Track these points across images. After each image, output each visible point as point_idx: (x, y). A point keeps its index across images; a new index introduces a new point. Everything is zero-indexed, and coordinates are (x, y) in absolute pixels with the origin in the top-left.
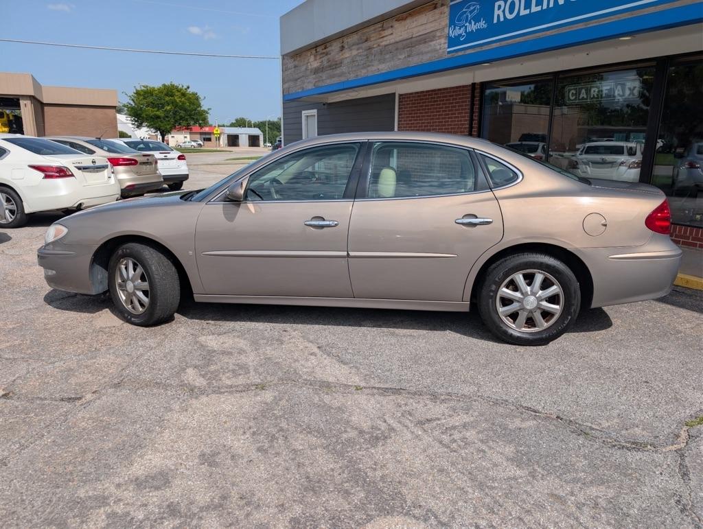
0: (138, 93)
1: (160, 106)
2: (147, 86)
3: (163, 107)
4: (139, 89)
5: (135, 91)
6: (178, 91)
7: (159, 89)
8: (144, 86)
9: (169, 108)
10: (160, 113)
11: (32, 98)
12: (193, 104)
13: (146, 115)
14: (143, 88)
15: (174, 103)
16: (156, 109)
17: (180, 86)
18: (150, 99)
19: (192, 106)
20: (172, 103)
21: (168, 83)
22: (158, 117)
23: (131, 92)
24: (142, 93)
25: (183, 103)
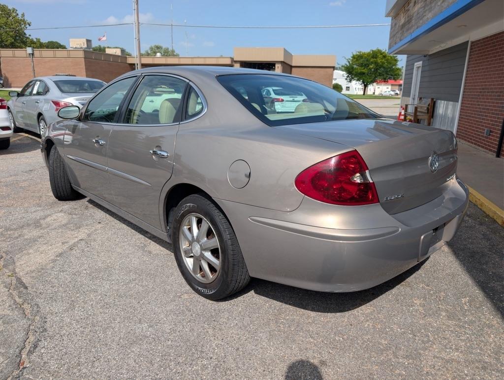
0: (353, 57)
1: (366, 66)
2: (361, 52)
3: (368, 66)
4: (355, 54)
5: (352, 56)
6: (381, 54)
7: (368, 54)
8: (358, 52)
9: (371, 67)
10: (365, 71)
11: (283, 63)
12: (390, 63)
13: (356, 72)
14: (357, 53)
15: (376, 63)
16: (363, 68)
17: (384, 51)
18: (361, 61)
19: (389, 65)
20: (375, 63)
21: (375, 49)
22: (364, 73)
23: (350, 56)
24: (356, 57)
25: (383, 63)
